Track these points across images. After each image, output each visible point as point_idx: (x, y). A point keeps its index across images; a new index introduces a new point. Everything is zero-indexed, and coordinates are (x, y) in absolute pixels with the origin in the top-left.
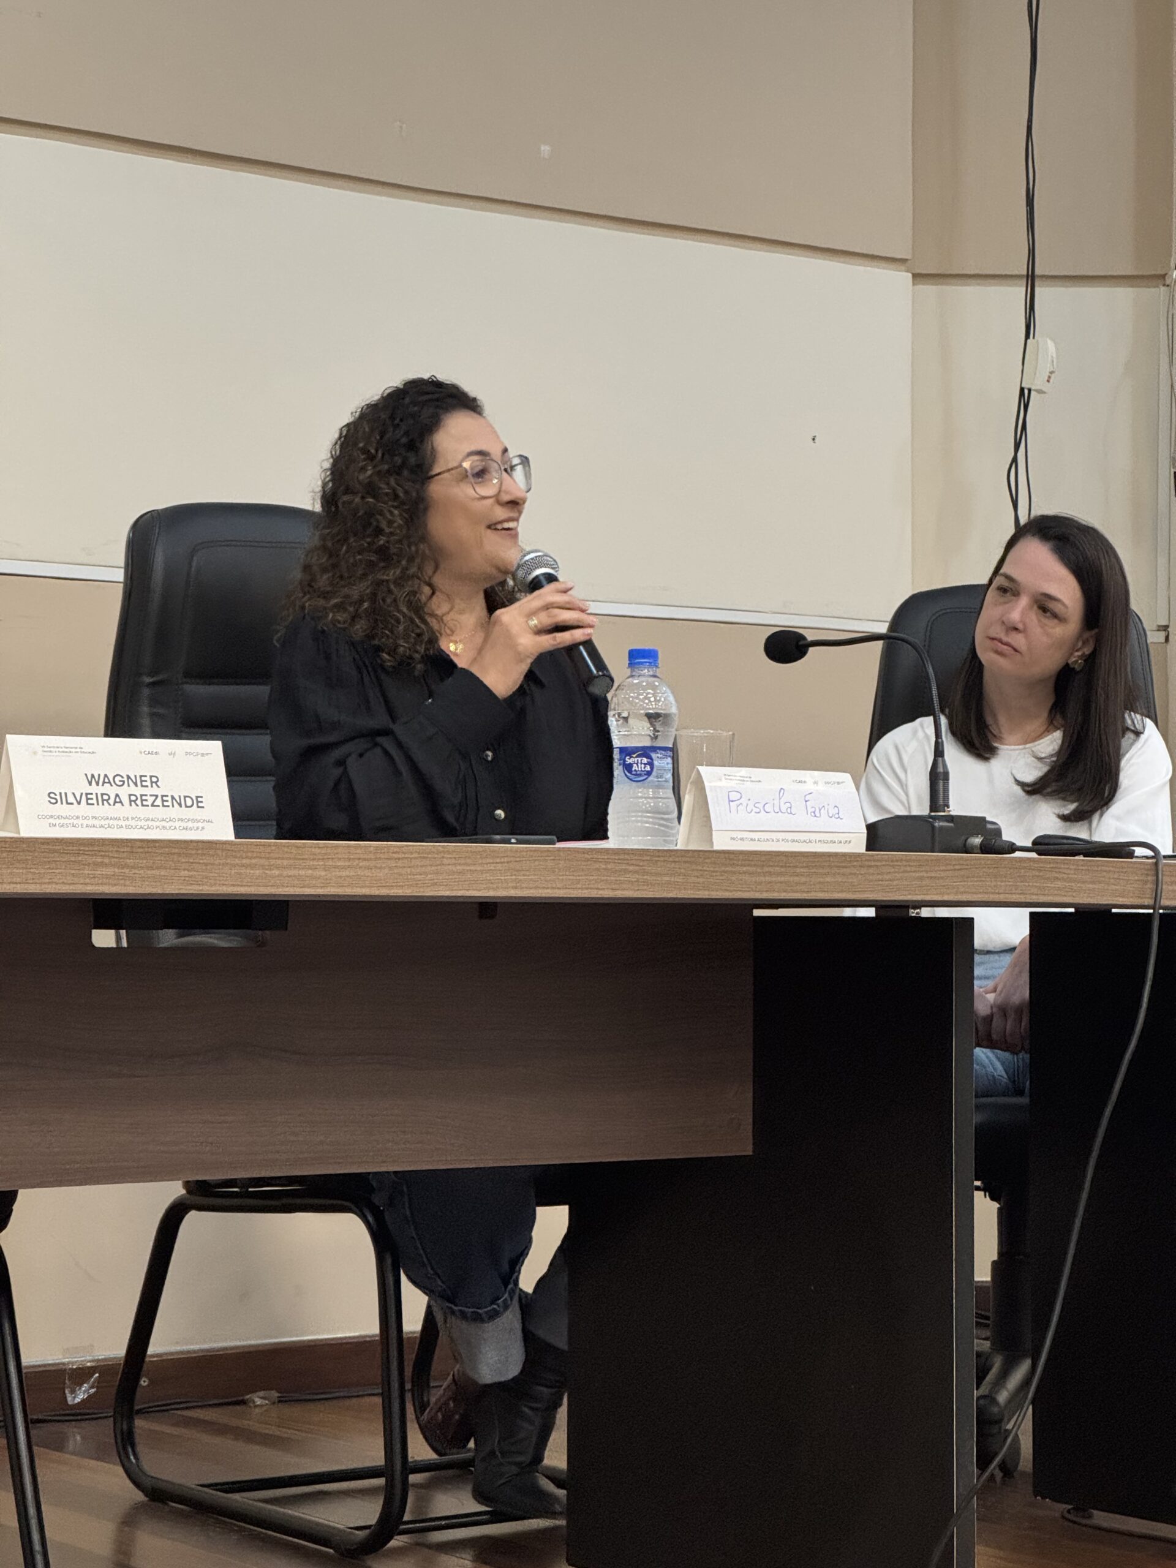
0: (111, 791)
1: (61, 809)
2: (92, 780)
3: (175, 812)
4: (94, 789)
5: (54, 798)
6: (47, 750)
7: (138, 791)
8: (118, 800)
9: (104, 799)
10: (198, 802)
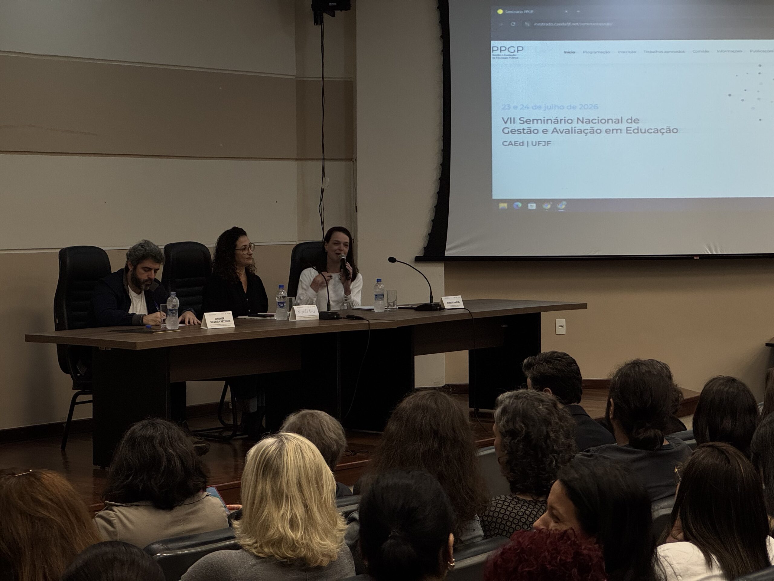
0: (218, 320)
1: (212, 324)
2: (216, 319)
3: (227, 323)
4: (216, 320)
5: (212, 322)
6: (210, 315)
7: (222, 320)
8: (219, 322)
9: (218, 322)
10: (229, 321)
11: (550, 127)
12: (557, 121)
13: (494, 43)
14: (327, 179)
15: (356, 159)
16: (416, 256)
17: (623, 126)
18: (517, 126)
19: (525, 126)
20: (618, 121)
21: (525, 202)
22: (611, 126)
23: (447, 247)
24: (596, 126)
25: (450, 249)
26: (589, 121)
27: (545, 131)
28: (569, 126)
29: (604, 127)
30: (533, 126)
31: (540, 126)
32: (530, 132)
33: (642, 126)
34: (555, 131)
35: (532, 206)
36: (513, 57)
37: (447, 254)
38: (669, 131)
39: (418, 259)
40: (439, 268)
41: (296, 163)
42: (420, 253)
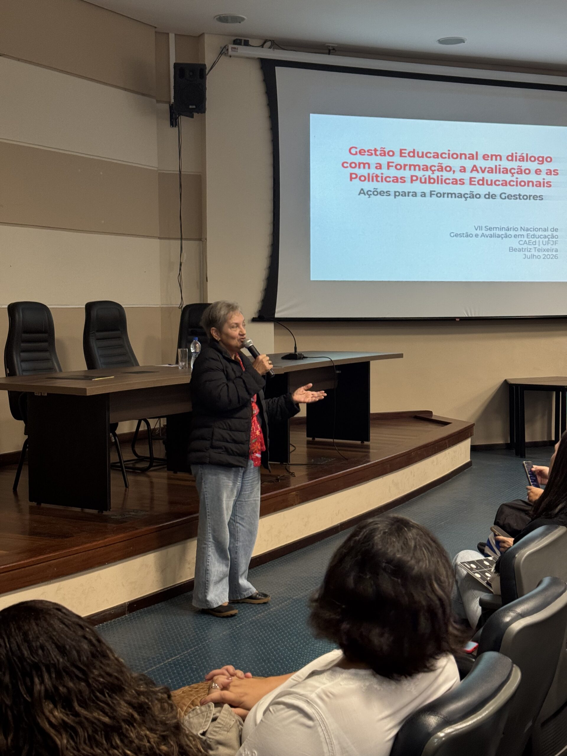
14: (184, 255)
15: (206, 239)
16: (253, 318)
23: (277, 310)
25: (279, 312)
37: (277, 315)
39: (254, 320)
40: (270, 327)
41: (158, 240)
42: (256, 316)
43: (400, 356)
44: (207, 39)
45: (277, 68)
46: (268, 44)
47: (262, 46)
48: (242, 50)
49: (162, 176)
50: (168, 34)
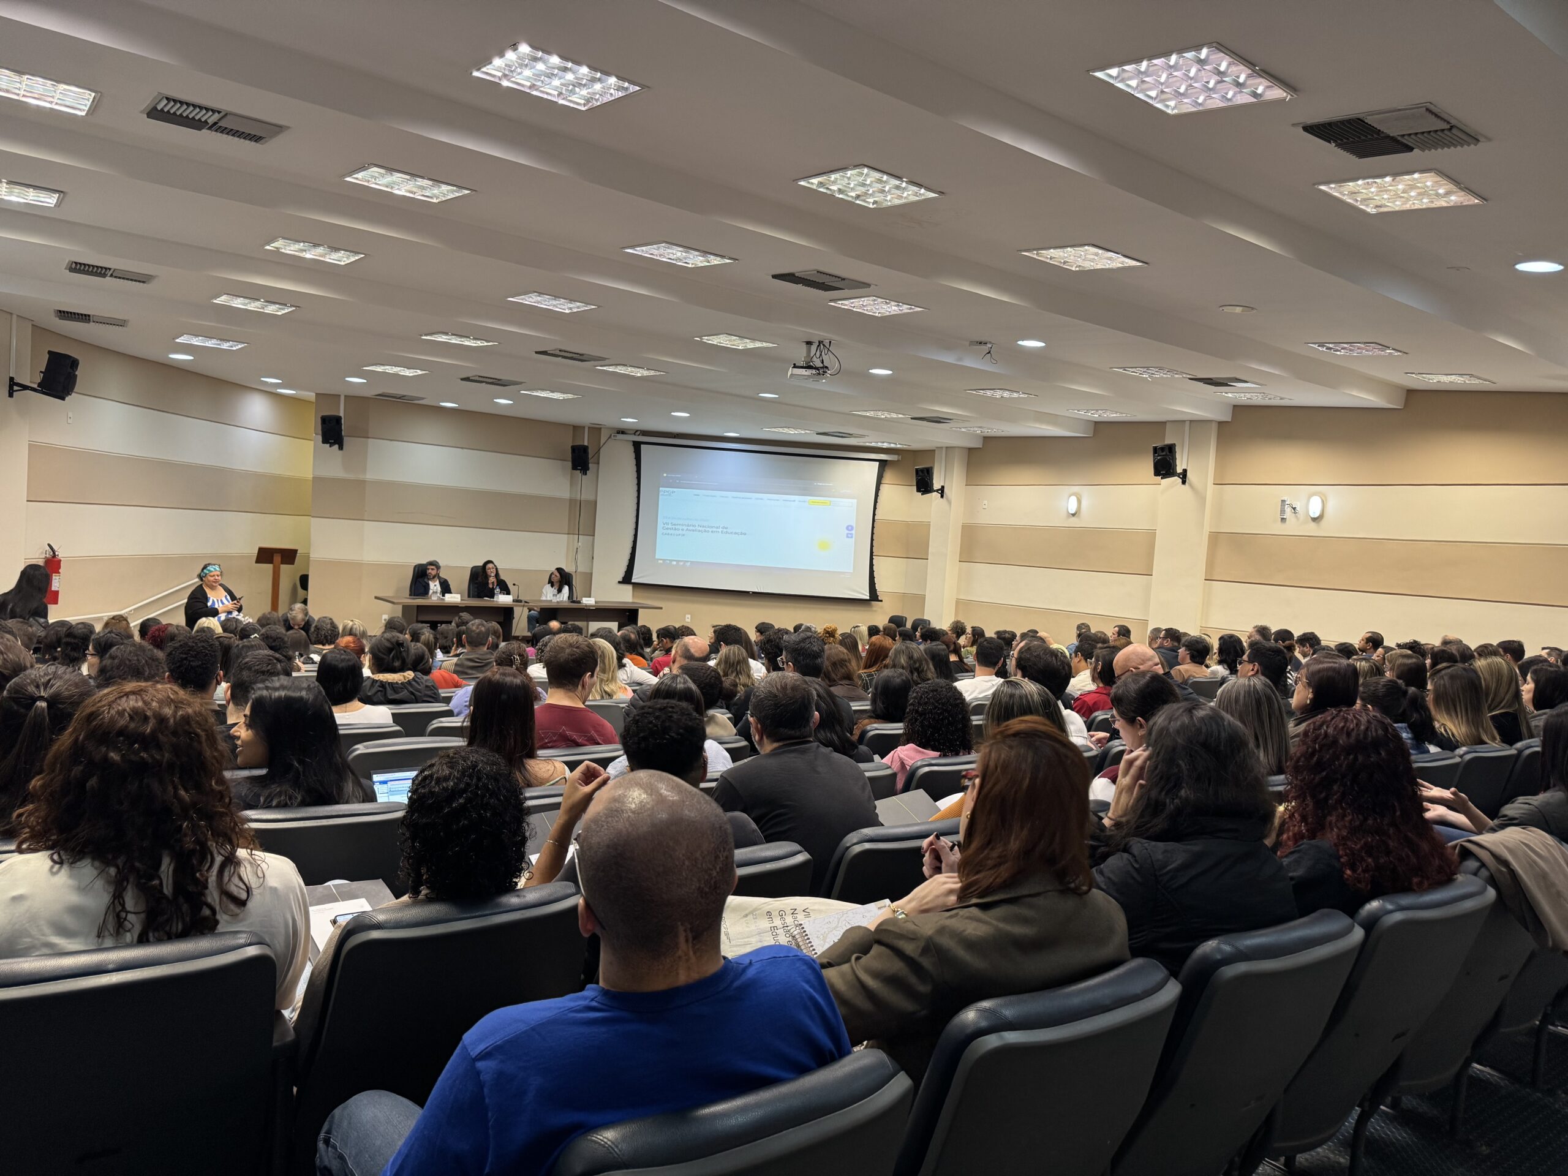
11: (685, 528)
12: (688, 526)
13: (661, 489)
14: (581, 544)
15: (594, 536)
17: (720, 530)
18: (670, 526)
19: (674, 527)
20: (717, 528)
21: (671, 561)
22: (714, 529)
24: (707, 529)
25: (634, 579)
26: (703, 527)
27: (683, 530)
28: (694, 528)
29: (710, 530)
30: (676, 527)
31: (681, 527)
32: (675, 529)
33: (729, 530)
34: (687, 530)
35: (674, 563)
36: (670, 495)
37: (633, 581)
38: (742, 534)
39: (618, 582)
40: (629, 587)
41: (566, 536)
42: (621, 580)
43: (661, 608)
44: (602, 430)
45: (642, 446)
46: (638, 433)
47: (635, 434)
48: (620, 436)
49: (572, 501)
50: (584, 427)
